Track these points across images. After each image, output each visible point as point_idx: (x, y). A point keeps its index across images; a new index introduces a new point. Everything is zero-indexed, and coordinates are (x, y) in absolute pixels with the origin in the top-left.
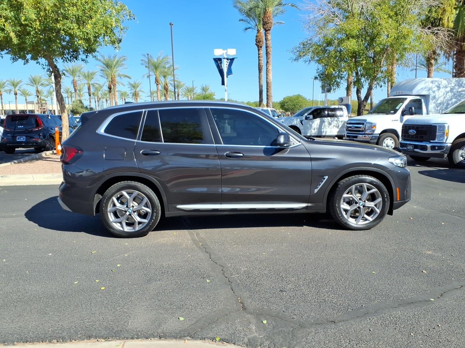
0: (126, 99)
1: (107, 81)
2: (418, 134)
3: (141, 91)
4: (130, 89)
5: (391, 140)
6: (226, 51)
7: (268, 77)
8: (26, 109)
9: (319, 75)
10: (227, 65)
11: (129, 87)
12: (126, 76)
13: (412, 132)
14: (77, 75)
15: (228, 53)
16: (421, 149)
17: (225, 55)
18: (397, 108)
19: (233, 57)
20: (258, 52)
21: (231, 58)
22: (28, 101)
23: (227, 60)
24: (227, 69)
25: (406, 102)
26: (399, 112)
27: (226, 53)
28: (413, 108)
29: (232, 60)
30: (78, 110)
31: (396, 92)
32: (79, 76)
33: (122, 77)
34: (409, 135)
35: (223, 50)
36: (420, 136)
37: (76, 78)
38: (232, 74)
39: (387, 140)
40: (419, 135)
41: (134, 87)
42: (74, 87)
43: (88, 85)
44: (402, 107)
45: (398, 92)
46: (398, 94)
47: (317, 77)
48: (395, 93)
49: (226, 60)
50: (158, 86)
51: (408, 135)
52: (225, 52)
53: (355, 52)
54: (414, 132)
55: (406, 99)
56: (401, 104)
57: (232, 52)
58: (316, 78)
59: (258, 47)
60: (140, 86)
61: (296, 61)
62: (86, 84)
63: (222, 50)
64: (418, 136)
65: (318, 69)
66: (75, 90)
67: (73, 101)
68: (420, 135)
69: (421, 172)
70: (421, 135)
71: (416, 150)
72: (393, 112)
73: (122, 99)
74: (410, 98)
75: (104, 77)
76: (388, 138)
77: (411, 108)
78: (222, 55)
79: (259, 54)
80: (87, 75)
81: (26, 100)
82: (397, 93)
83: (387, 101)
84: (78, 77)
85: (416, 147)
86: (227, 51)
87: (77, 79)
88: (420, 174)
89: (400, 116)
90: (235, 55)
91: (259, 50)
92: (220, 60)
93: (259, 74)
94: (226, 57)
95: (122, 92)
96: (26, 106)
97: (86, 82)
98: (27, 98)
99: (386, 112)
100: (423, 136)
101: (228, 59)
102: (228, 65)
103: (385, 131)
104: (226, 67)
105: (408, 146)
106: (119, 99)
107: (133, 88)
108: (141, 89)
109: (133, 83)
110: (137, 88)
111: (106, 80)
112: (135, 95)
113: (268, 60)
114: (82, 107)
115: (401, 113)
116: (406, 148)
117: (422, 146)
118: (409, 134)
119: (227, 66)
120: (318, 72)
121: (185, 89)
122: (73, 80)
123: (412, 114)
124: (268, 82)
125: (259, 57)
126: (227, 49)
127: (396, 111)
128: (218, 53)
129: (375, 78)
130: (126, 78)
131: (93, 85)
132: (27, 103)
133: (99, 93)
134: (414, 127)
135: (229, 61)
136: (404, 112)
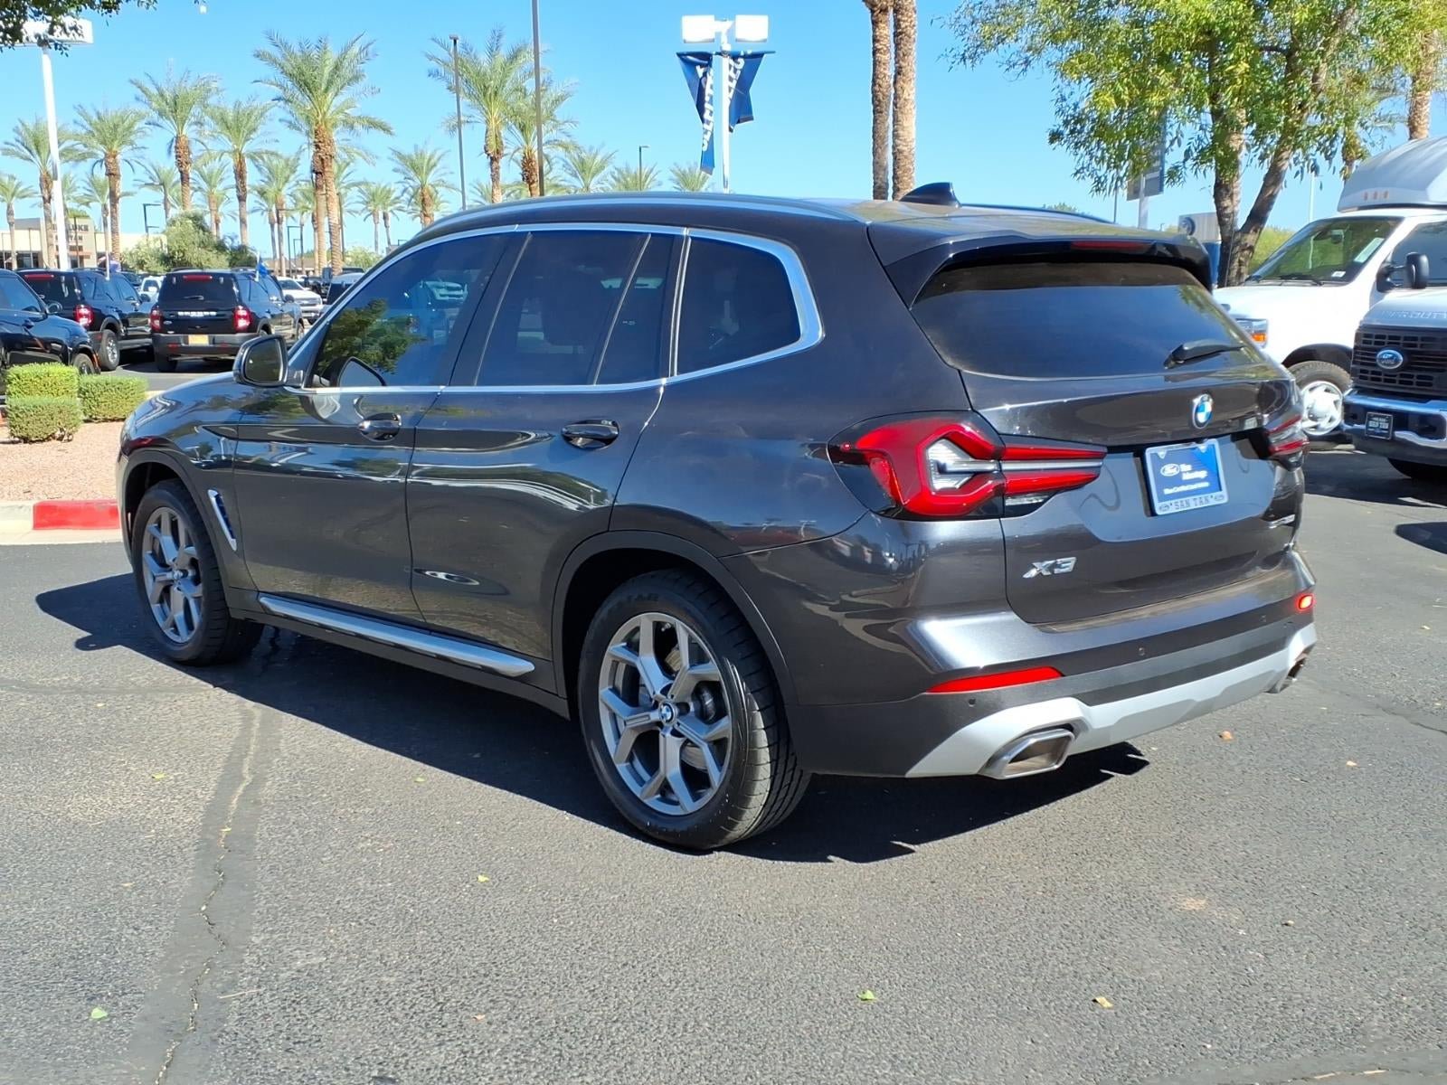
0: (390, 215)
1: (309, 144)
2: (1412, 369)
3: (443, 183)
4: (401, 177)
5: (1327, 391)
6: (728, 24)
7: (900, 132)
8: (7, 248)
9: (1066, 123)
10: (731, 79)
11: (400, 167)
12: (373, 124)
13: (1389, 357)
14: (193, 119)
15: (739, 35)
16: (1421, 433)
17: (724, 39)
18: (1360, 258)
19: (757, 50)
20: (874, 31)
21: (749, 52)
22: (16, 217)
23: (732, 62)
24: (731, 95)
25: (1399, 235)
26: (1368, 277)
27: (731, 32)
28: (1424, 259)
29: (754, 59)
30: (188, 255)
31: (1362, 193)
32: (199, 123)
33: (358, 127)
34: (1379, 374)
35: (720, 17)
36: (1419, 377)
37: (189, 132)
38: (752, 119)
39: (1311, 389)
40: (1416, 374)
41: (416, 169)
42: (180, 164)
43: (235, 159)
44: (1380, 254)
45: (1370, 192)
46: (1371, 201)
47: (1062, 133)
48: (1359, 197)
49: (727, 61)
50: (495, 164)
51: (1373, 373)
52: (724, 26)
53: (1207, 30)
54: (1397, 361)
55: (1398, 220)
56: (1376, 241)
57: (752, 29)
58: (1055, 136)
59: (873, 12)
60: (438, 166)
61: (968, 62)
62: (230, 153)
63: (711, 18)
64: (1412, 377)
65: (1064, 99)
66: (184, 178)
67: (170, 216)
68: (1420, 370)
69: (1405, 532)
70: (1420, 374)
71: (1400, 434)
72: (1341, 274)
73: (373, 213)
74: (1412, 221)
75: (299, 129)
76: (1319, 383)
77: (1414, 260)
78: (713, 40)
79: (875, 40)
80: (230, 116)
81: (10, 213)
82: (1366, 198)
83: (1322, 230)
84: (194, 127)
85: (1401, 420)
86: (734, 24)
87: (194, 135)
88: (1398, 537)
89: (1372, 293)
90: (765, 41)
91: (875, 23)
92: (705, 59)
93: (875, 121)
94: (727, 47)
95: (373, 188)
96: (7, 238)
97: (230, 146)
98: (14, 208)
99: (1317, 277)
100: (1431, 378)
101: (735, 57)
102: (735, 82)
103: (1299, 357)
104: (730, 89)
105: (1370, 419)
106: (364, 215)
107: (412, 174)
108: (444, 178)
109: (408, 150)
110: (427, 174)
111: (305, 139)
112: (423, 200)
113: (903, 64)
114: (203, 245)
115: (1373, 279)
116: (1363, 427)
117: (1424, 418)
118: (1375, 365)
119: (734, 84)
120: (1060, 111)
121: (613, 177)
122: (178, 138)
123: (1418, 284)
124: (901, 152)
125: (875, 51)
126: (733, 18)
127: (1352, 271)
128: (698, 30)
129: (1291, 136)
130: (373, 131)
131: (254, 157)
132: (11, 224)
133: (285, 190)
134: (1398, 338)
135: (741, 61)
136: (1387, 275)
